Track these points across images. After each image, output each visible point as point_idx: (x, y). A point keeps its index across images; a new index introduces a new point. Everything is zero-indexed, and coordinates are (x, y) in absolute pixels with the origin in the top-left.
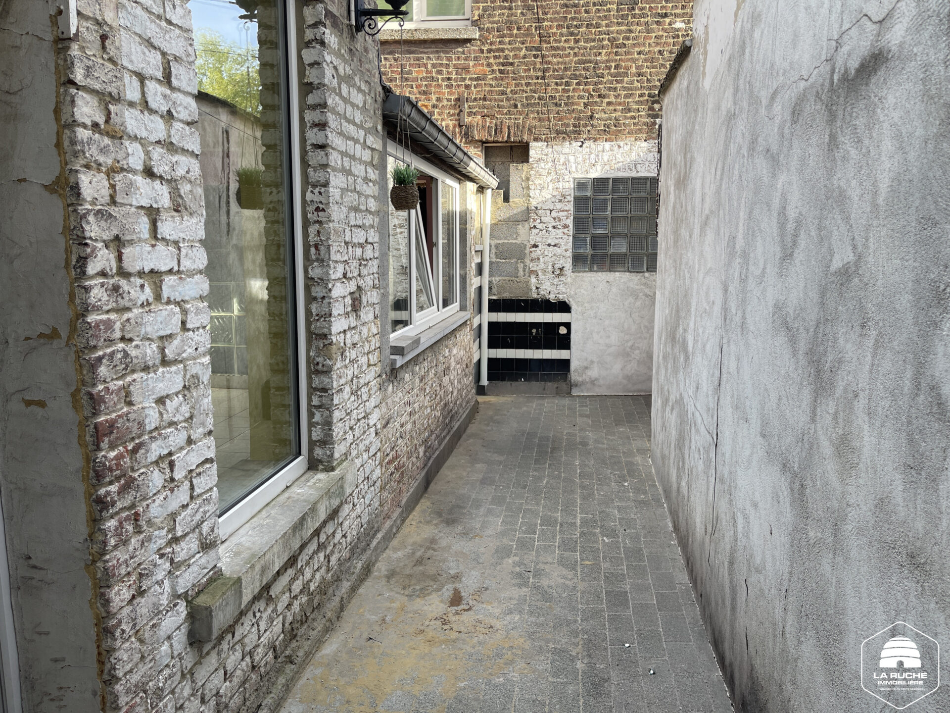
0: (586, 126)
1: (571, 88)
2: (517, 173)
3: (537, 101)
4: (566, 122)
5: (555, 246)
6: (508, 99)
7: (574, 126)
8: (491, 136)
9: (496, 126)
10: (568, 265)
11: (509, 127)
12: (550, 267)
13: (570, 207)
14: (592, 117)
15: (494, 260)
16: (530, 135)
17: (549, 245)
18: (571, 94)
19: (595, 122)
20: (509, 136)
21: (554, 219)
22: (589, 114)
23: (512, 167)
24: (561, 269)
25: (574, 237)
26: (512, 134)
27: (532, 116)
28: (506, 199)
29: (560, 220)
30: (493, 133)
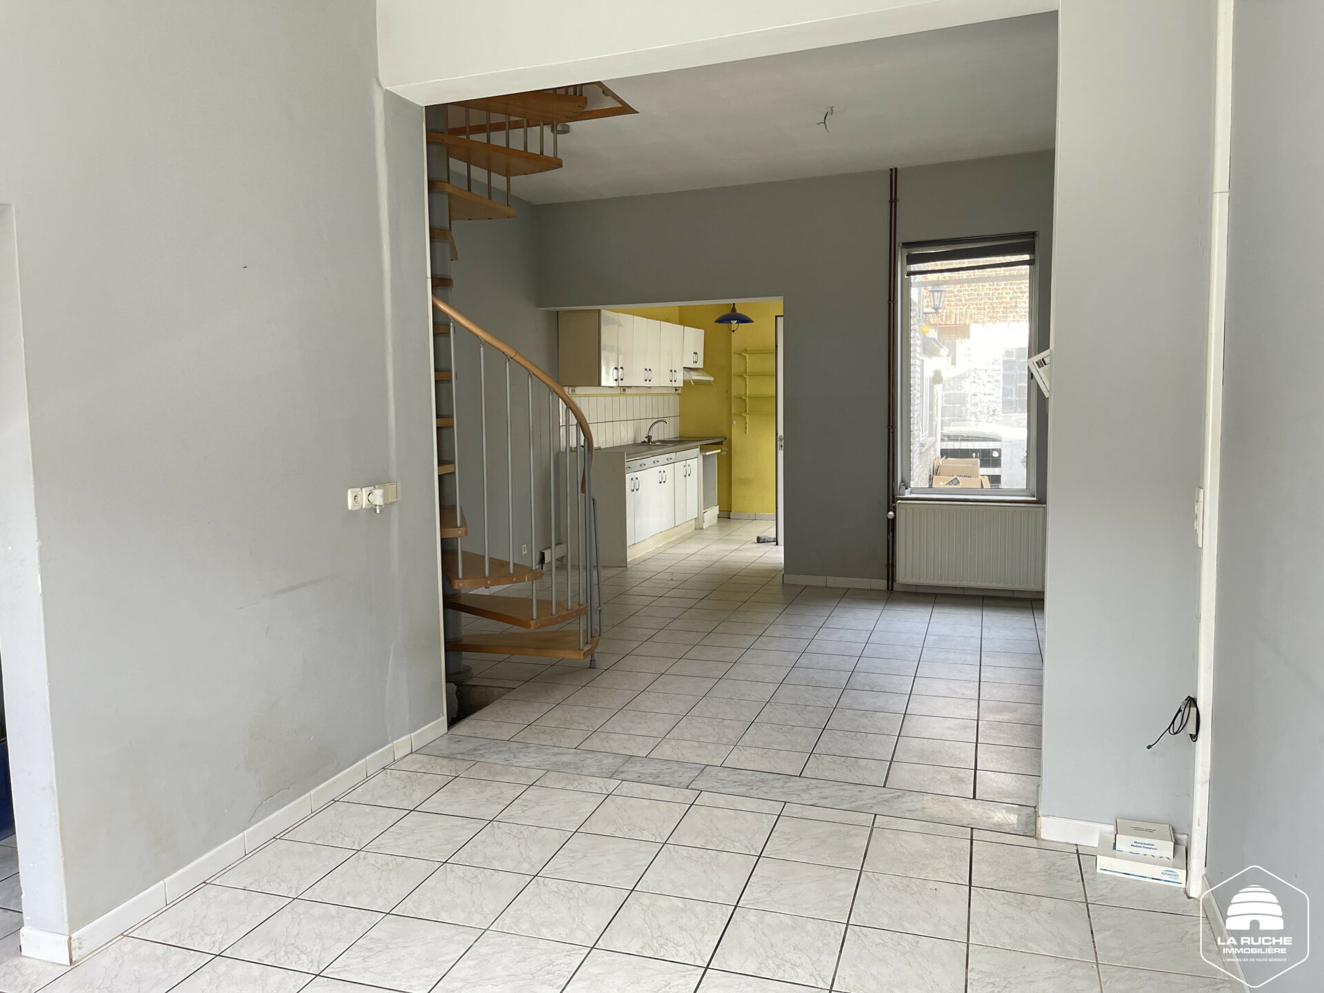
0: (1011, 312)
1: (1001, 287)
2: (961, 345)
3: (976, 296)
4: (997, 310)
5: (989, 395)
6: (955, 296)
7: (1003, 312)
8: (942, 321)
9: (946, 313)
10: (999, 408)
11: (956, 315)
12: (986, 411)
13: (1001, 367)
14: (1016, 307)
15: (944, 405)
16: (971, 320)
17: (985, 394)
18: (1000, 291)
19: (1018, 310)
20: (956, 321)
21: (989, 376)
22: (1014, 304)
23: (958, 342)
24: (994, 411)
25: (1003, 388)
26: (958, 319)
27: (972, 307)
28: (954, 363)
29: (993, 377)
30: (944, 319)
